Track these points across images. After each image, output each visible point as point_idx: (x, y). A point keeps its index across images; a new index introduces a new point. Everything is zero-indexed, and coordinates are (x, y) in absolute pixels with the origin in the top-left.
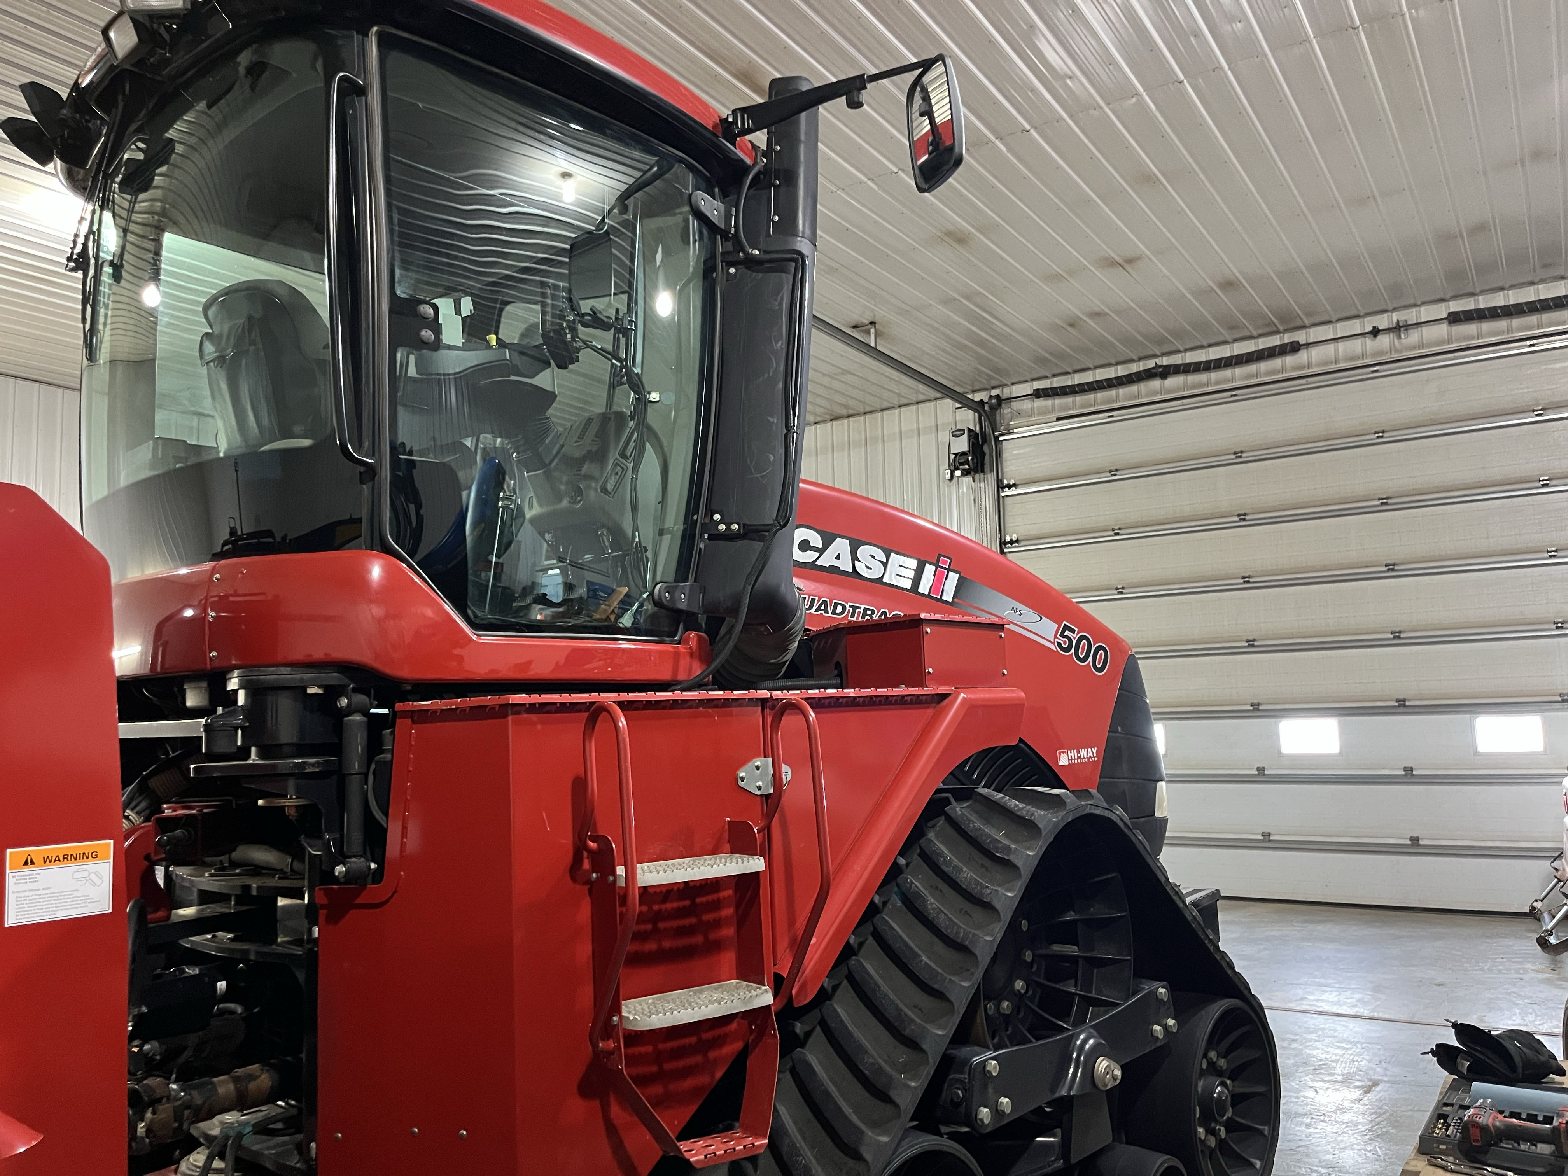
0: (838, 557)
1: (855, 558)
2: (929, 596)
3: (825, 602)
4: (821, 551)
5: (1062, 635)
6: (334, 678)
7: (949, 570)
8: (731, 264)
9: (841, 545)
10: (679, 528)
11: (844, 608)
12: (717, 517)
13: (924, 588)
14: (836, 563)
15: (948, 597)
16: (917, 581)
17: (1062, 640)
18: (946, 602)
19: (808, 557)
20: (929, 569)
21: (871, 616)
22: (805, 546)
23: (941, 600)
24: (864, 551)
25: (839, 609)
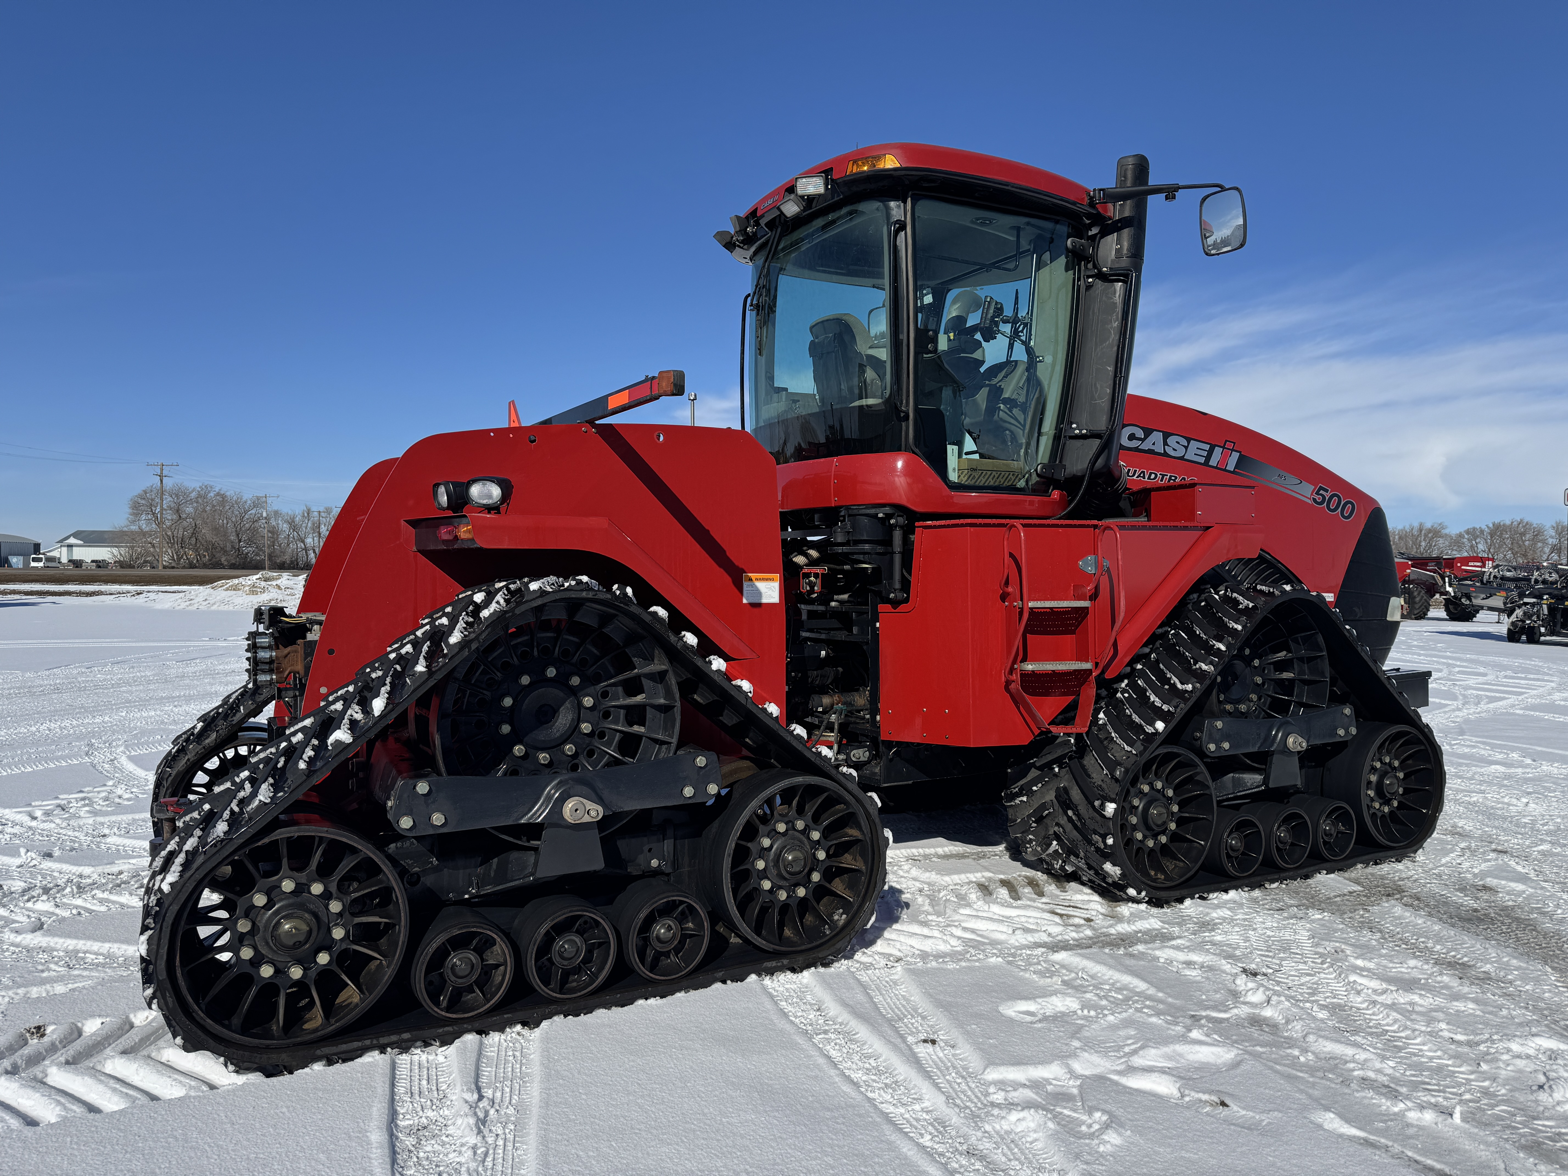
0: (1154, 444)
1: (1165, 444)
2: (1216, 468)
3: (1143, 472)
4: (1143, 440)
5: (1317, 493)
6: (887, 510)
7: (1233, 450)
8: (1089, 277)
9: (1157, 437)
10: (1052, 432)
11: (1156, 475)
12: (1074, 426)
13: (1213, 462)
14: (1152, 447)
15: (1231, 467)
16: (1208, 457)
17: (1317, 497)
18: (1229, 471)
19: (1134, 444)
20: (1218, 451)
21: (1174, 480)
22: (1132, 437)
23: (1225, 470)
24: (1172, 440)
25: (1153, 476)
